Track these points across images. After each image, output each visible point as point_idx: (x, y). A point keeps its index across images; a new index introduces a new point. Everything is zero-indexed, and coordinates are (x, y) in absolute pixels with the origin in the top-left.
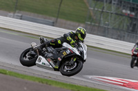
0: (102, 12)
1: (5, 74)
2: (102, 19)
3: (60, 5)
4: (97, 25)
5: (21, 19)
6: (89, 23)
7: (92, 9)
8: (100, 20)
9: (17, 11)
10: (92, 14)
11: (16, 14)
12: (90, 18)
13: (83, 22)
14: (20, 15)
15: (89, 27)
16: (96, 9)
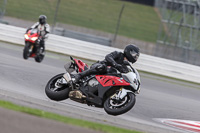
0: (181, 26)
1: (40, 116)
2: (180, 36)
3: (120, 16)
4: (173, 44)
5: (63, 35)
6: (162, 42)
7: (166, 21)
8: (177, 38)
9: (57, 24)
10: (166, 29)
11: (56, 28)
12: (163, 35)
13: (154, 41)
14: (61, 29)
15: (161, 48)
16: (172, 22)
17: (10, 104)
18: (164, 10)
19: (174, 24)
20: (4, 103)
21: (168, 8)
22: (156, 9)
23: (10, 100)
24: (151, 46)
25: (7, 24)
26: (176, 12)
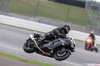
0: (98, 18)
1: (28, 62)
2: (98, 23)
3: (68, 13)
4: (94, 27)
5: (39, 22)
6: (89, 26)
7: (91, 15)
8: (96, 24)
9: (36, 16)
10: (91, 19)
11: (36, 19)
12: (90, 22)
13: (85, 25)
14: (39, 19)
15: (88, 29)
16: (94, 16)
17: (13, 56)
18: (90, 10)
19: (94, 17)
20: (10, 56)
21: (92, 9)
22: (86, 9)
23: (13, 55)
24: (84, 27)
25: (11, 16)
26: (96, 11)
